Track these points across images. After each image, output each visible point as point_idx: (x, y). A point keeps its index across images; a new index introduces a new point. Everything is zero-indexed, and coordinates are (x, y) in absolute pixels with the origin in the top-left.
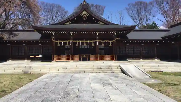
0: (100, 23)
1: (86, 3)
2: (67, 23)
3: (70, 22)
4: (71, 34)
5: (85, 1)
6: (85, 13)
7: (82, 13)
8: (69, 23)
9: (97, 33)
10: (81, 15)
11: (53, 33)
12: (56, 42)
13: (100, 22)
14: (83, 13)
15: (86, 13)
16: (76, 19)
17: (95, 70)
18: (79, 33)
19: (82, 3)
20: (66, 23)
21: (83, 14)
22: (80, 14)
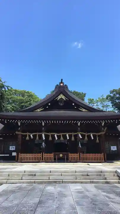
0: (82, 110)
1: (63, 84)
2: (39, 110)
3: (42, 108)
4: (43, 124)
5: (62, 82)
6: (61, 96)
7: (57, 96)
8: (41, 110)
9: (78, 123)
10: (57, 99)
11: (19, 123)
12: (22, 135)
13: (81, 108)
14: (60, 97)
15: (63, 97)
16: (49, 104)
17: (79, 179)
18: (54, 122)
19: (59, 84)
20: (36, 109)
21: (59, 99)
22: (55, 98)
